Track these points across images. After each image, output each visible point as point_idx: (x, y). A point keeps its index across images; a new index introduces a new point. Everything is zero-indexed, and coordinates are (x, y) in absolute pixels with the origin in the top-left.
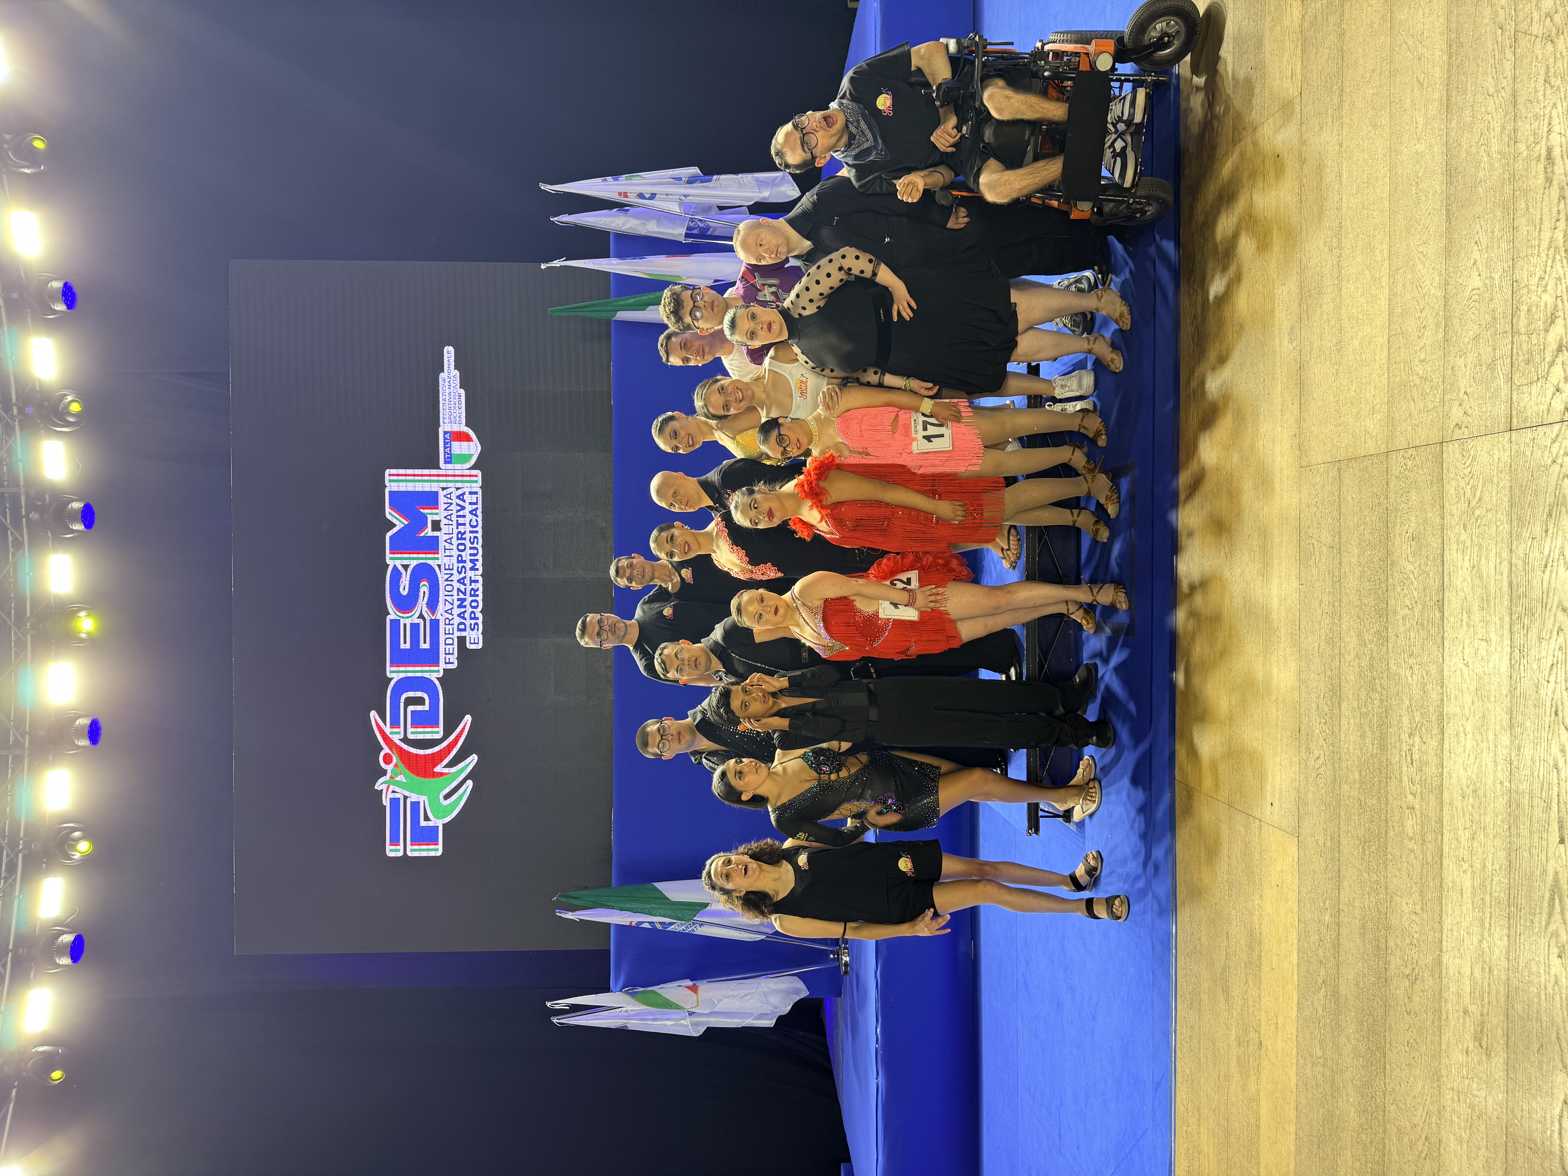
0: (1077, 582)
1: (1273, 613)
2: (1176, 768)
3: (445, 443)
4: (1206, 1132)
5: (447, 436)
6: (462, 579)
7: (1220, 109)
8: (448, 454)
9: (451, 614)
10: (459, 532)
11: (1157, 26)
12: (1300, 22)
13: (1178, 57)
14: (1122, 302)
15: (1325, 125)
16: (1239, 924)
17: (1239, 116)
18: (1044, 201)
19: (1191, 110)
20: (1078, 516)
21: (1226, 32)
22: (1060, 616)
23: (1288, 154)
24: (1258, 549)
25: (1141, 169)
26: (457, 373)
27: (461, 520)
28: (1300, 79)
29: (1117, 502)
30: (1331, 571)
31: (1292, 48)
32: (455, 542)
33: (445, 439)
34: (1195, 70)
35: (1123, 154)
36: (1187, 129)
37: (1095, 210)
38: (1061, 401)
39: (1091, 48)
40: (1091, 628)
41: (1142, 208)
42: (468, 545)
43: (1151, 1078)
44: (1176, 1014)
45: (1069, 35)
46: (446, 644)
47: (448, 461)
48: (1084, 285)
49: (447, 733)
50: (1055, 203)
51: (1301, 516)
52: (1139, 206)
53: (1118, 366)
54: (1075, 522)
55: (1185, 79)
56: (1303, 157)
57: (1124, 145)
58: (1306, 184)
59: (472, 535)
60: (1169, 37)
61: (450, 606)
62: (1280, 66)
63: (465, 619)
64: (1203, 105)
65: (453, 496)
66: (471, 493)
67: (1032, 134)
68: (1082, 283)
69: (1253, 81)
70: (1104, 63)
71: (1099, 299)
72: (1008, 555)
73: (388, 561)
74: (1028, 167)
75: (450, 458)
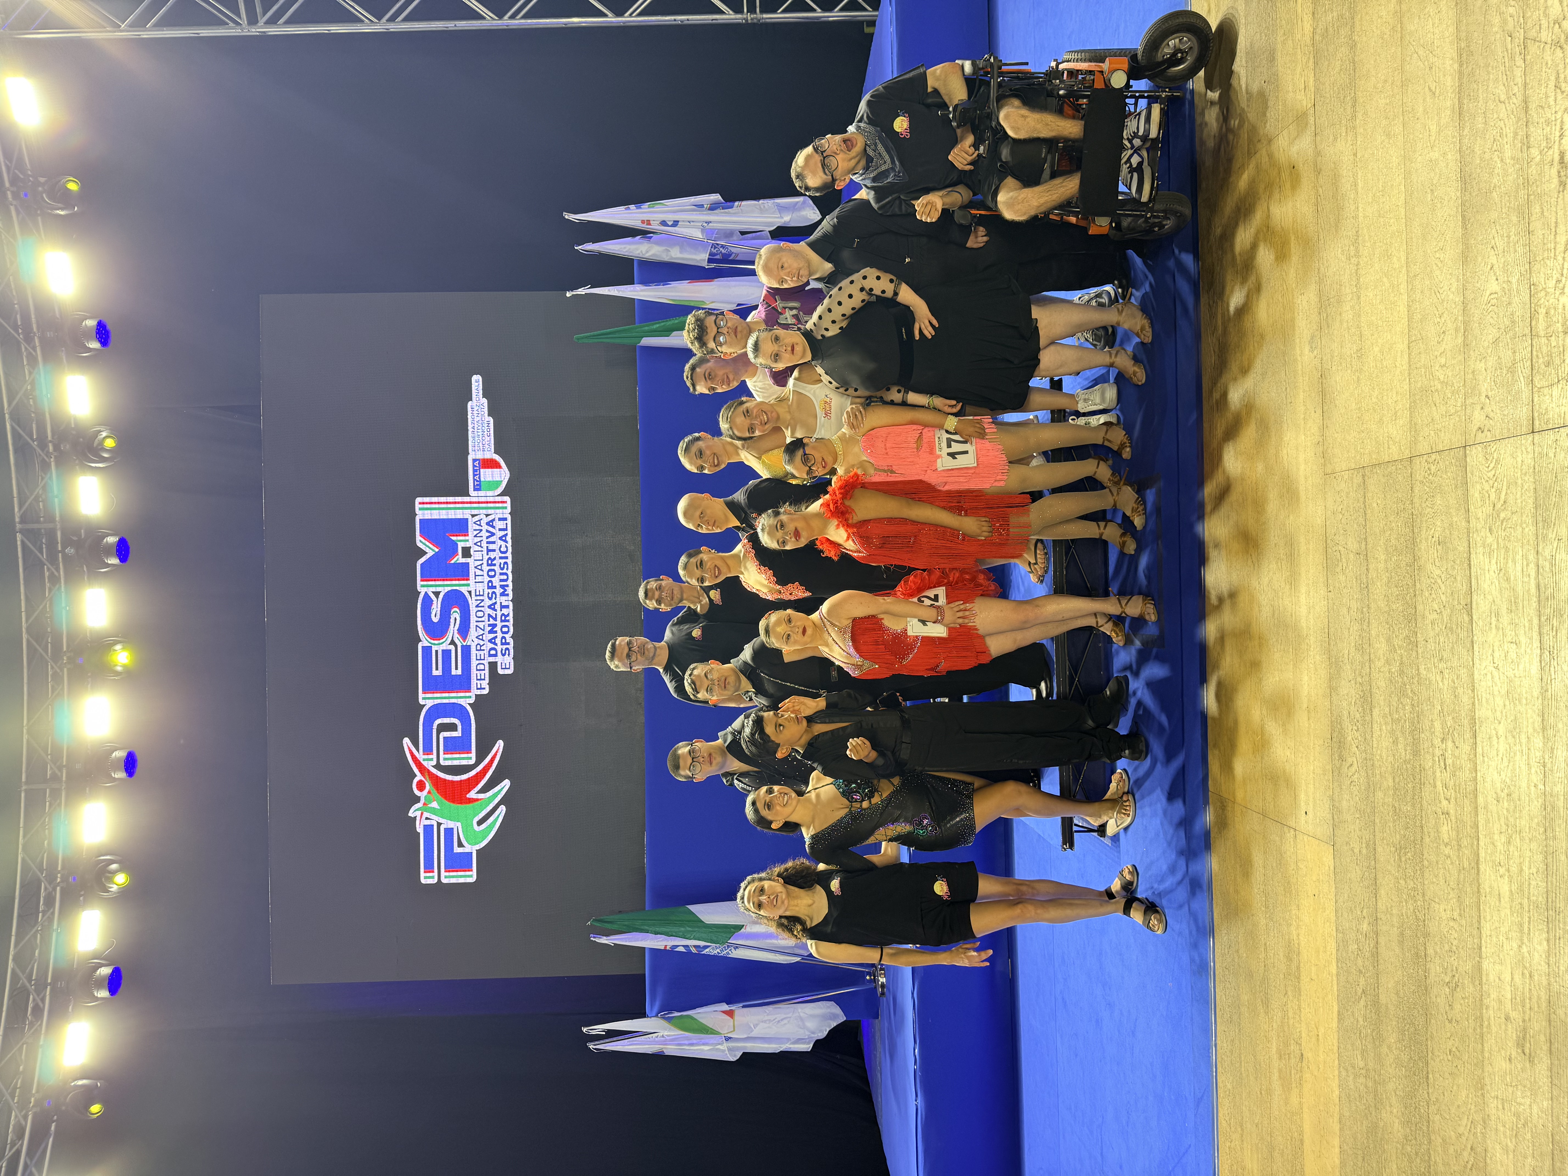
0: (1106, 594)
1: (1302, 621)
2: (1210, 779)
3: (474, 471)
4: (1249, 1147)
5: (476, 463)
6: (491, 605)
7: (1234, 123)
8: (477, 481)
9: (482, 640)
10: (490, 558)
11: (1170, 43)
12: (1311, 35)
13: (1192, 72)
14: (1143, 315)
15: (1339, 135)
16: (1276, 935)
17: (1254, 130)
18: (1062, 218)
19: (1206, 124)
20: (1105, 528)
21: (1238, 47)
22: (1089, 629)
23: (1303, 165)
24: (1285, 557)
25: (1157, 183)
26: (485, 401)
27: (491, 547)
28: (1312, 91)
29: (1143, 514)
30: (1358, 578)
31: (1304, 61)
32: (486, 568)
33: (474, 466)
34: (1209, 85)
35: (1139, 169)
36: (1203, 143)
37: (1114, 225)
38: (1084, 415)
39: (1105, 66)
40: (1121, 641)
41: (1160, 222)
42: (498, 570)
43: (1192, 1093)
44: (1216, 1028)
45: (1083, 54)
46: (477, 670)
47: (478, 488)
48: (1105, 300)
49: (480, 759)
50: (1073, 220)
51: (1327, 523)
52: (1157, 220)
53: (1140, 378)
54: (1101, 535)
55: (1200, 94)
56: (1318, 167)
57: (1141, 160)
58: (1322, 195)
59: (503, 561)
60: (1182, 53)
61: (482, 632)
62: (1293, 79)
63: (496, 644)
64: (1217, 120)
65: (483, 523)
66: (500, 519)
67: (1048, 152)
68: (1102, 298)
69: (1267, 94)
70: (1118, 80)
71: (1120, 312)
72: (1035, 569)
73: (419, 589)
74: (1045, 184)
75: (479, 485)
